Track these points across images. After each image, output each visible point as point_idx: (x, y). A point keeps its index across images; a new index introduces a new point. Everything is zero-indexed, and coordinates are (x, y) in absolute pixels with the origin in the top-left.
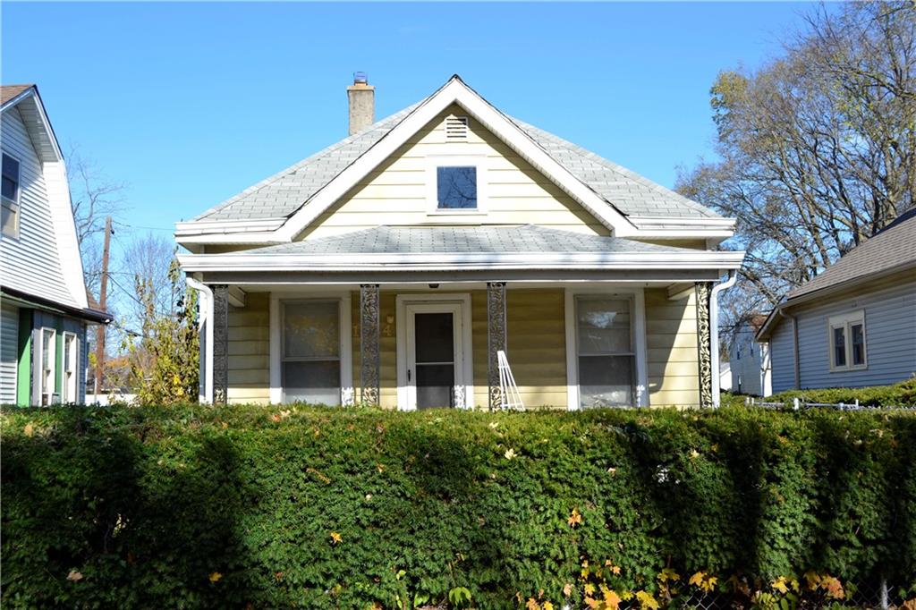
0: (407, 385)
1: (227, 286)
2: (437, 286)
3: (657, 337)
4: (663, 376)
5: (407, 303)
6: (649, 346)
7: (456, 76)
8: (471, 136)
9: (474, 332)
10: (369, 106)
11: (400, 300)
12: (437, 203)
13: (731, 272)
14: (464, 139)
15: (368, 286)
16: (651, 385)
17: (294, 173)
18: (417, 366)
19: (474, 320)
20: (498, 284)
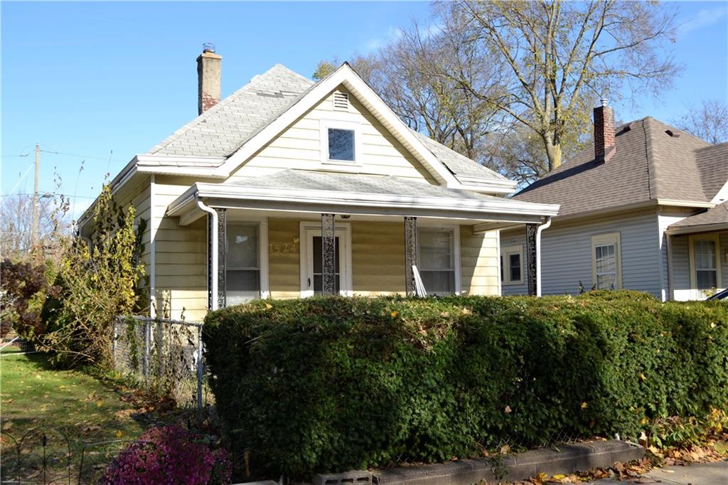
0: (308, 289)
1: (225, 209)
2: (349, 217)
3: (467, 259)
4: (470, 285)
5: (307, 228)
6: (463, 265)
7: (347, 63)
8: (351, 108)
9: (353, 251)
10: (219, 71)
11: (302, 225)
12: (328, 155)
13: (547, 218)
14: (346, 109)
15: (327, 215)
16: (463, 292)
17: (205, 121)
18: (315, 276)
19: (353, 242)
20: (412, 218)
